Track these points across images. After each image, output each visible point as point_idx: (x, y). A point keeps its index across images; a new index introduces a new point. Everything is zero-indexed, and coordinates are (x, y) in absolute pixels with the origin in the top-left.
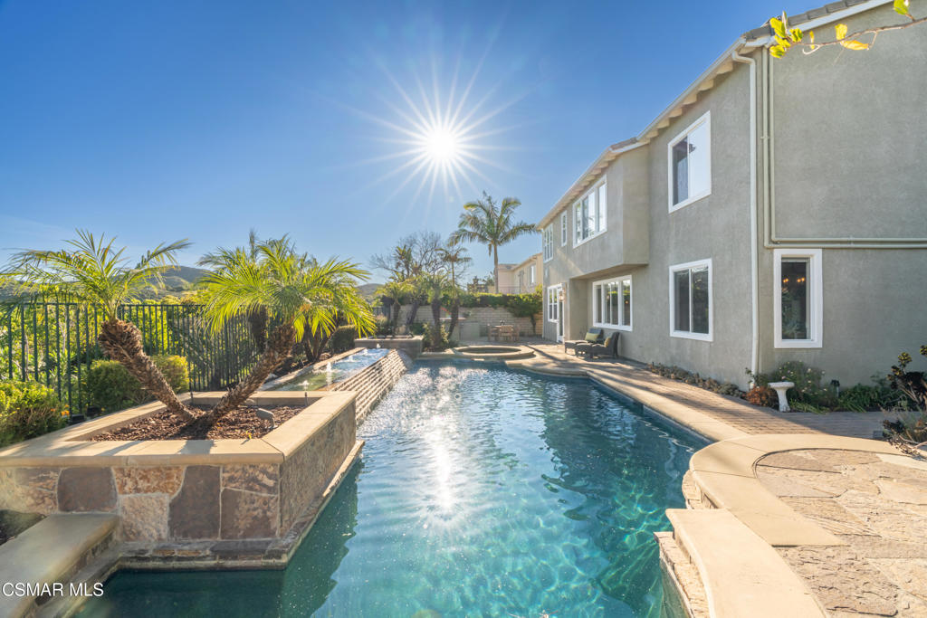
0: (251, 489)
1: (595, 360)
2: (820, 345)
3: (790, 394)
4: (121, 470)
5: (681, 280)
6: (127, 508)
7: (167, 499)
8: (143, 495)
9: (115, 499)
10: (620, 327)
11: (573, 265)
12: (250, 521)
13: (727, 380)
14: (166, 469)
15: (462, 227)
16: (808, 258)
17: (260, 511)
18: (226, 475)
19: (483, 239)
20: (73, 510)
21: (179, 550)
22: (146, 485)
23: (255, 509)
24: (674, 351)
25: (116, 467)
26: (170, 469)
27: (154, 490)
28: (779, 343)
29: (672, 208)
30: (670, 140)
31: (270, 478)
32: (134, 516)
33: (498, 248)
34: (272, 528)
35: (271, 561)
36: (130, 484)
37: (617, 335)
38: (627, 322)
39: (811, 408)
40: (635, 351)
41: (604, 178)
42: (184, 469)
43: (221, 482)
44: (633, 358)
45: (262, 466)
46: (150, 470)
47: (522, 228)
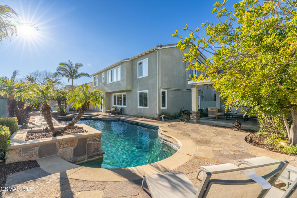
0: (94, 142)
1: (116, 115)
2: (167, 108)
3: (164, 118)
4: (59, 143)
5: (141, 95)
6: (61, 153)
7: (73, 148)
8: (66, 148)
9: (57, 151)
10: (122, 106)
11: (107, 88)
12: (94, 149)
13: (152, 116)
14: (72, 141)
15: (58, 71)
16: (165, 91)
17: (96, 147)
18: (88, 140)
19: (67, 76)
20: (43, 157)
21: (79, 159)
22: (67, 146)
23: (95, 146)
24: (139, 111)
25: (58, 142)
26: (74, 140)
27: (69, 147)
28: (161, 108)
29: (138, 77)
30: (138, 61)
31: (98, 139)
32: (63, 154)
33: (73, 80)
34: (99, 150)
35: (100, 157)
36: (62, 146)
37: (122, 109)
38: (124, 104)
39: (167, 120)
40: (127, 112)
41: (120, 66)
42: (78, 140)
43: (87, 141)
44: (126, 114)
45: (97, 136)
46: (68, 142)
47: (83, 74)
